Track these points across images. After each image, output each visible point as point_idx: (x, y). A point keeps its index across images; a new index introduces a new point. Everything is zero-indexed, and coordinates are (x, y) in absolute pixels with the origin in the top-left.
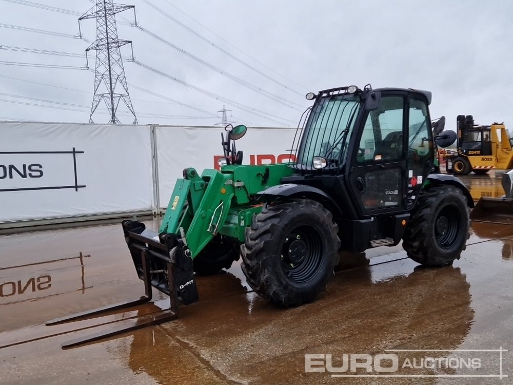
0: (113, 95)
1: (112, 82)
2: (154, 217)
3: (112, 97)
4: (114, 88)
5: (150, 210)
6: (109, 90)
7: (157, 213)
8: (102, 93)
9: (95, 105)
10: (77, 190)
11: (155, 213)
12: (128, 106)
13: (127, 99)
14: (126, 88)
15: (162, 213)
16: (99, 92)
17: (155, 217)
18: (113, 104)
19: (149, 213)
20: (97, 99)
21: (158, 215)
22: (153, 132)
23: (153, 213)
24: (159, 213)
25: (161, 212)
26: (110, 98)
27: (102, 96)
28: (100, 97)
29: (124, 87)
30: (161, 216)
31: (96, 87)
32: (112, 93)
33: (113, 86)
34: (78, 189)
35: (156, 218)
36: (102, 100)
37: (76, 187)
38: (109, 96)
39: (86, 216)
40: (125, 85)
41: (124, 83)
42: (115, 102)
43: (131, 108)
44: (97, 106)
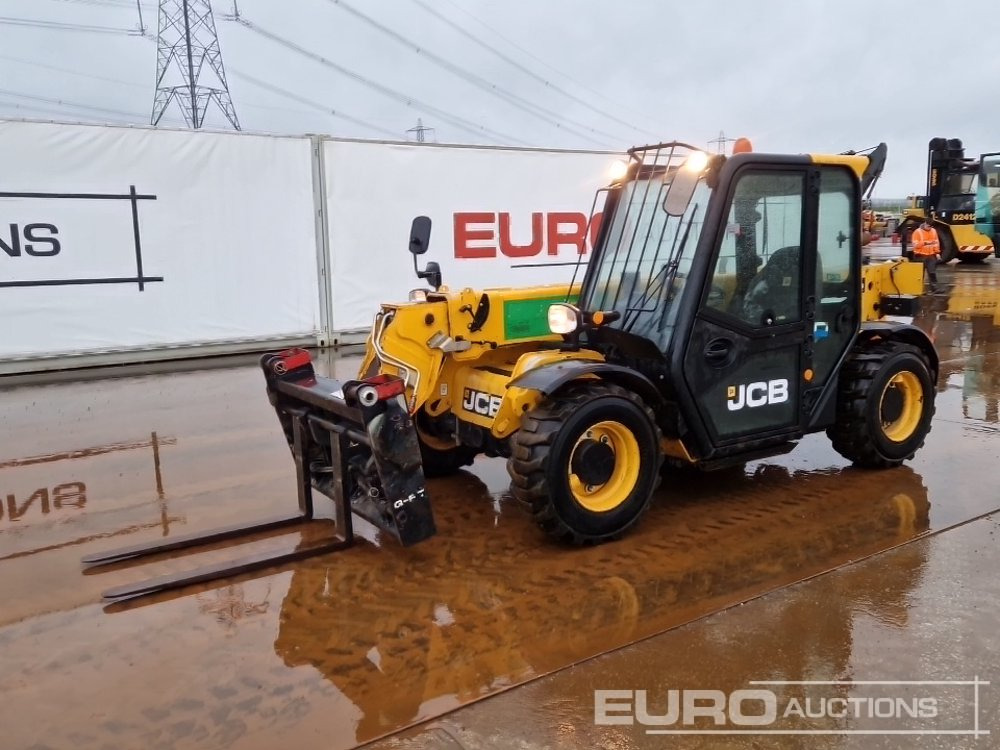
0: (196, 90)
1: (194, 63)
2: (320, 351)
3: (193, 95)
4: (197, 76)
5: (311, 337)
6: (188, 79)
7: (326, 344)
8: (171, 85)
9: (159, 110)
10: (141, 288)
11: (322, 343)
12: (228, 115)
13: (224, 100)
14: (222, 75)
15: (339, 342)
16: (166, 83)
17: (323, 352)
18: (194, 108)
19: (310, 342)
20: (163, 97)
21: (329, 347)
22: (317, 153)
23: (319, 344)
24: (332, 343)
25: (336, 341)
26: (190, 96)
27: (174, 91)
28: (169, 94)
29: (217, 72)
30: (336, 350)
31: (161, 73)
32: (193, 85)
33: (195, 70)
34: (146, 285)
35: (326, 356)
36: (174, 100)
37: (141, 280)
38: (187, 91)
39: (164, 348)
40: (220, 69)
41: (217, 65)
42: (200, 104)
43: (233, 118)
44: (161, 114)
